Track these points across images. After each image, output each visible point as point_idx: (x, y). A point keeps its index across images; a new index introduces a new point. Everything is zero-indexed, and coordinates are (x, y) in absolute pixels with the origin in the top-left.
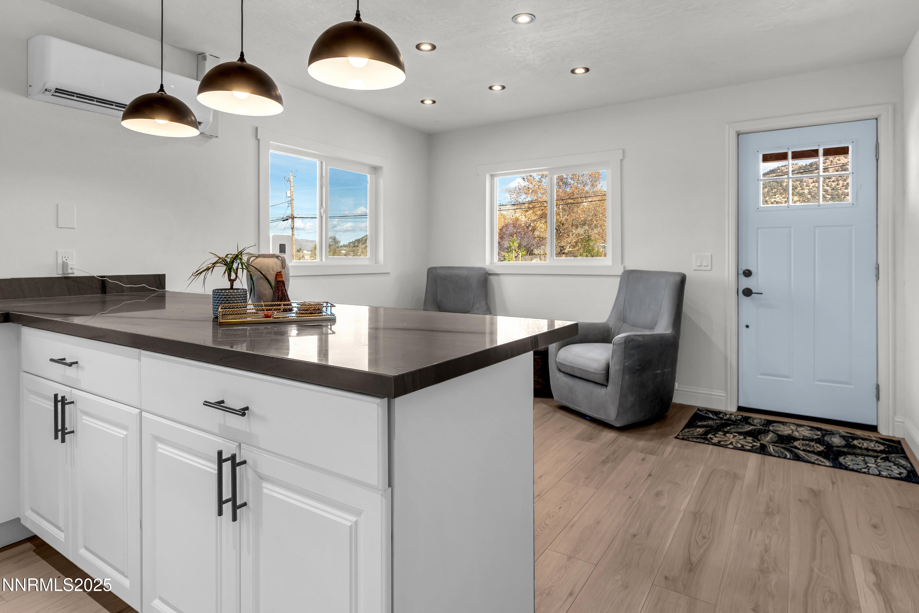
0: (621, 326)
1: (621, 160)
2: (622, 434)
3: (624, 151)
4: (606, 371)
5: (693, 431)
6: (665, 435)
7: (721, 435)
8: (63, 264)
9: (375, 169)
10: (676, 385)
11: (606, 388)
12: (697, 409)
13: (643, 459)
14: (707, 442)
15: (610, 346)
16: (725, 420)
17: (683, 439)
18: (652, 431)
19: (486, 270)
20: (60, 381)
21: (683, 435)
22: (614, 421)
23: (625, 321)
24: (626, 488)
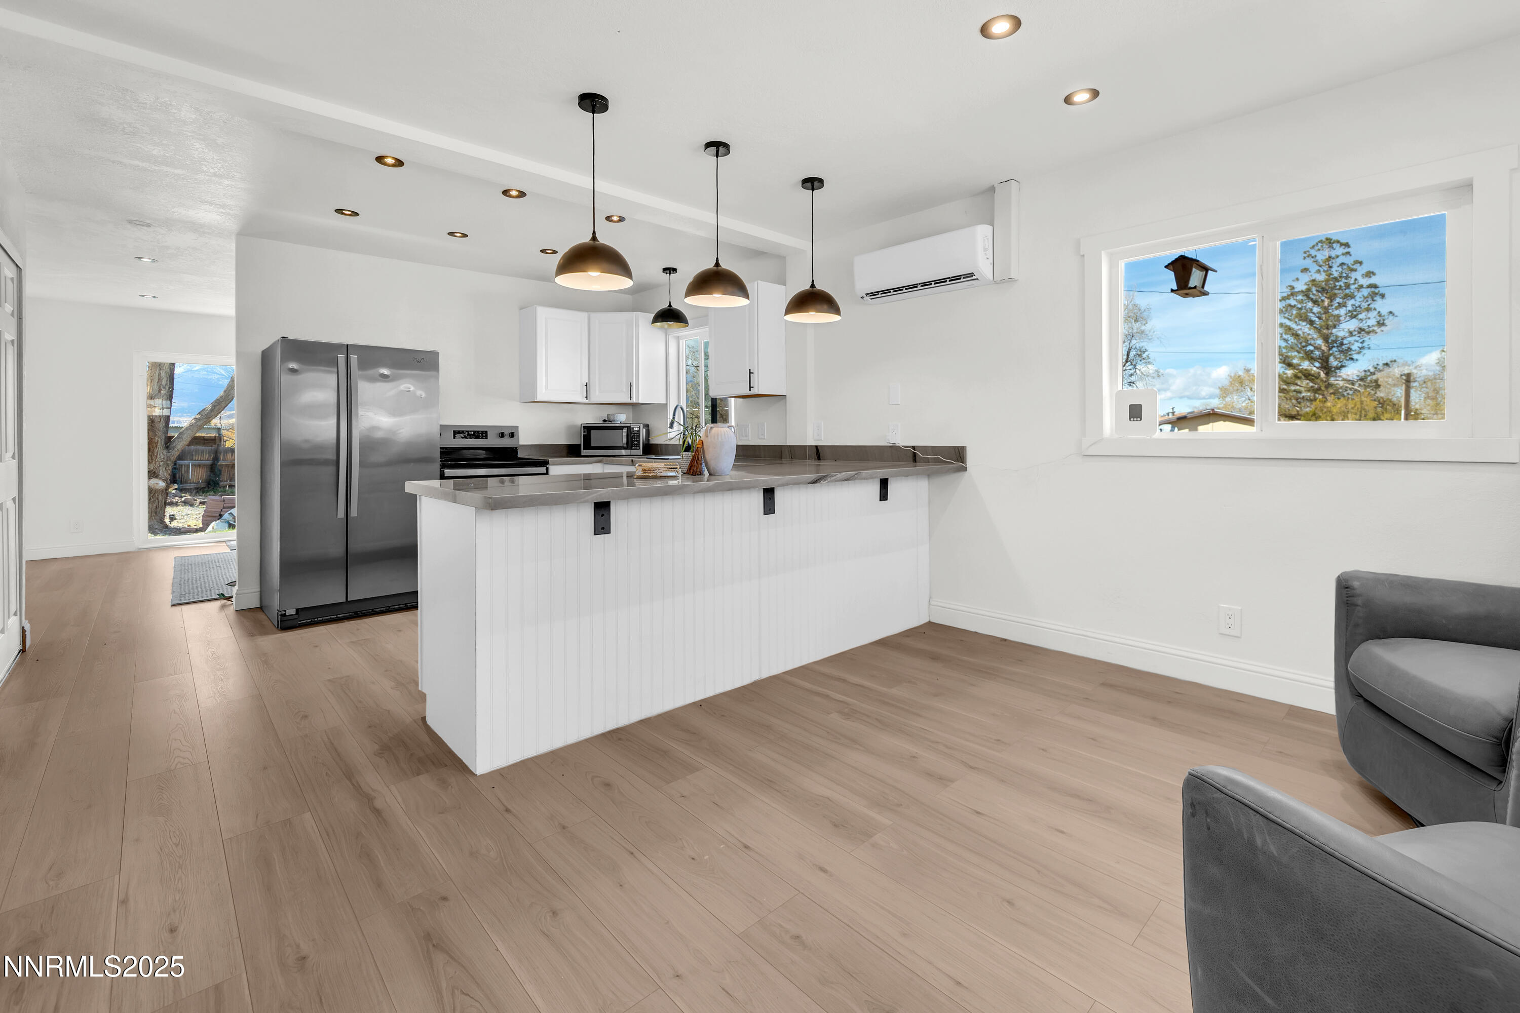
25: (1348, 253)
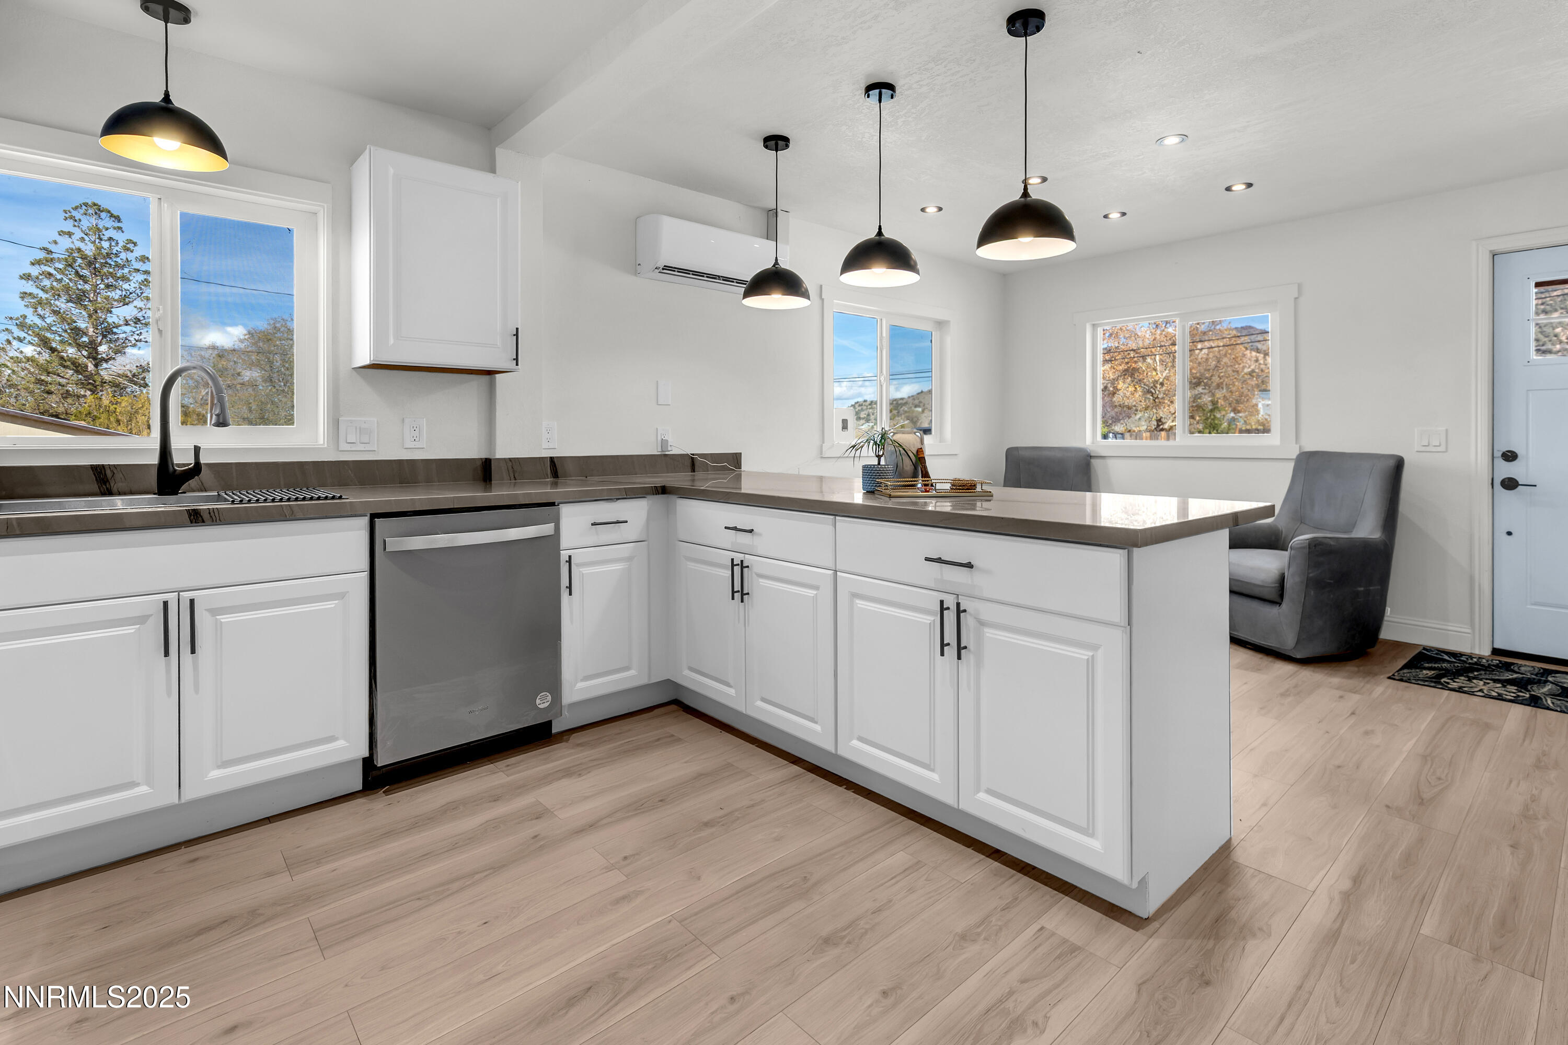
0: (1297, 529)
1: (1296, 298)
2: (1304, 667)
3: (1300, 287)
4: (1280, 584)
5: (1417, 672)
6: (1372, 674)
7: (1464, 680)
8: (662, 441)
9: (941, 324)
10: (1388, 610)
11: (1280, 606)
12: (1422, 648)
13: (1341, 697)
14: (1440, 686)
15: (1286, 554)
16: (1470, 663)
17: (1401, 680)
18: (1351, 667)
19: (1087, 452)
20: (729, 547)
21: (1401, 676)
22: (1291, 650)
23: (1303, 521)
24: (1319, 722)
25: (120, 228)
